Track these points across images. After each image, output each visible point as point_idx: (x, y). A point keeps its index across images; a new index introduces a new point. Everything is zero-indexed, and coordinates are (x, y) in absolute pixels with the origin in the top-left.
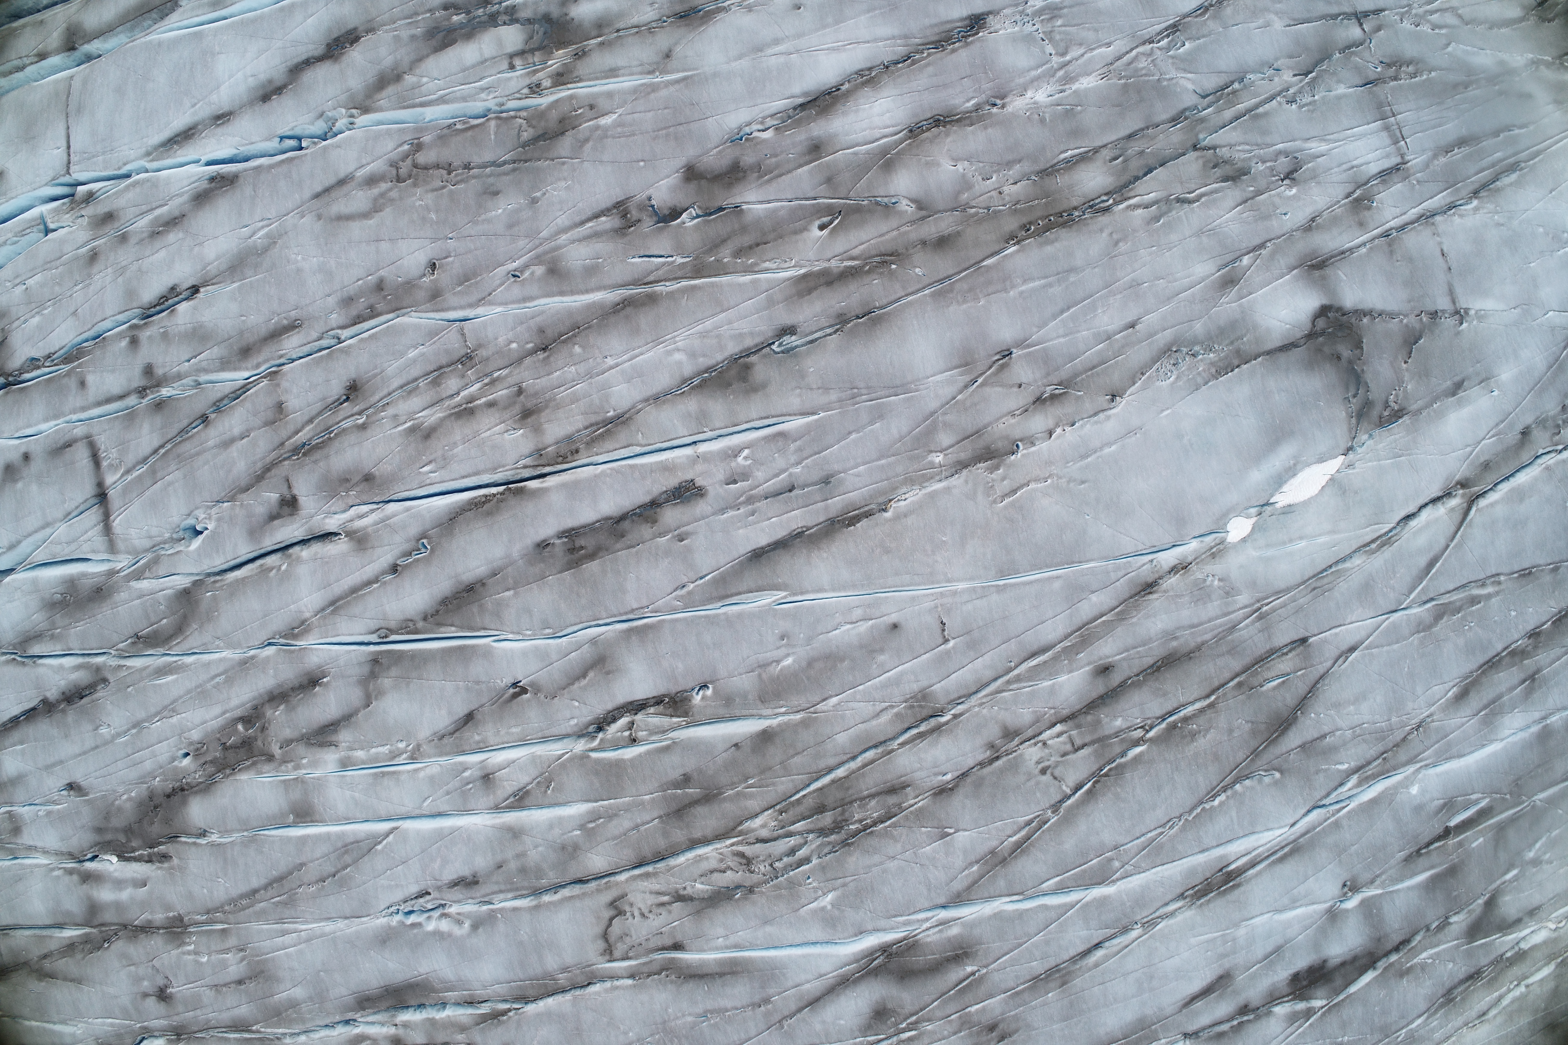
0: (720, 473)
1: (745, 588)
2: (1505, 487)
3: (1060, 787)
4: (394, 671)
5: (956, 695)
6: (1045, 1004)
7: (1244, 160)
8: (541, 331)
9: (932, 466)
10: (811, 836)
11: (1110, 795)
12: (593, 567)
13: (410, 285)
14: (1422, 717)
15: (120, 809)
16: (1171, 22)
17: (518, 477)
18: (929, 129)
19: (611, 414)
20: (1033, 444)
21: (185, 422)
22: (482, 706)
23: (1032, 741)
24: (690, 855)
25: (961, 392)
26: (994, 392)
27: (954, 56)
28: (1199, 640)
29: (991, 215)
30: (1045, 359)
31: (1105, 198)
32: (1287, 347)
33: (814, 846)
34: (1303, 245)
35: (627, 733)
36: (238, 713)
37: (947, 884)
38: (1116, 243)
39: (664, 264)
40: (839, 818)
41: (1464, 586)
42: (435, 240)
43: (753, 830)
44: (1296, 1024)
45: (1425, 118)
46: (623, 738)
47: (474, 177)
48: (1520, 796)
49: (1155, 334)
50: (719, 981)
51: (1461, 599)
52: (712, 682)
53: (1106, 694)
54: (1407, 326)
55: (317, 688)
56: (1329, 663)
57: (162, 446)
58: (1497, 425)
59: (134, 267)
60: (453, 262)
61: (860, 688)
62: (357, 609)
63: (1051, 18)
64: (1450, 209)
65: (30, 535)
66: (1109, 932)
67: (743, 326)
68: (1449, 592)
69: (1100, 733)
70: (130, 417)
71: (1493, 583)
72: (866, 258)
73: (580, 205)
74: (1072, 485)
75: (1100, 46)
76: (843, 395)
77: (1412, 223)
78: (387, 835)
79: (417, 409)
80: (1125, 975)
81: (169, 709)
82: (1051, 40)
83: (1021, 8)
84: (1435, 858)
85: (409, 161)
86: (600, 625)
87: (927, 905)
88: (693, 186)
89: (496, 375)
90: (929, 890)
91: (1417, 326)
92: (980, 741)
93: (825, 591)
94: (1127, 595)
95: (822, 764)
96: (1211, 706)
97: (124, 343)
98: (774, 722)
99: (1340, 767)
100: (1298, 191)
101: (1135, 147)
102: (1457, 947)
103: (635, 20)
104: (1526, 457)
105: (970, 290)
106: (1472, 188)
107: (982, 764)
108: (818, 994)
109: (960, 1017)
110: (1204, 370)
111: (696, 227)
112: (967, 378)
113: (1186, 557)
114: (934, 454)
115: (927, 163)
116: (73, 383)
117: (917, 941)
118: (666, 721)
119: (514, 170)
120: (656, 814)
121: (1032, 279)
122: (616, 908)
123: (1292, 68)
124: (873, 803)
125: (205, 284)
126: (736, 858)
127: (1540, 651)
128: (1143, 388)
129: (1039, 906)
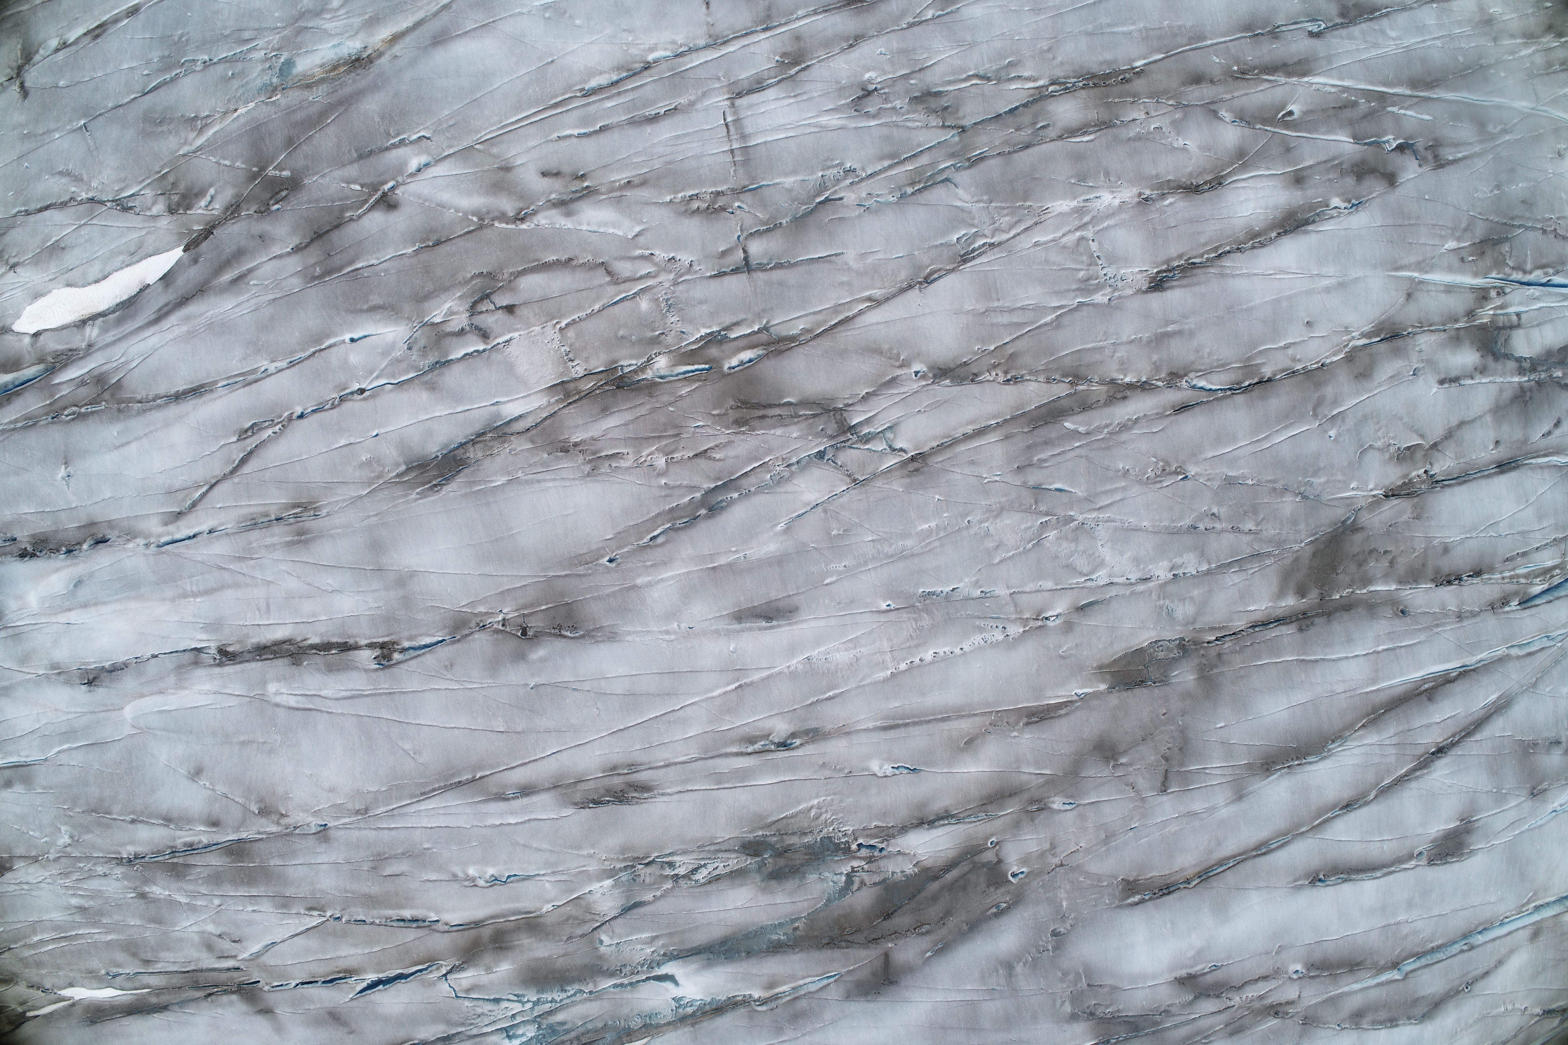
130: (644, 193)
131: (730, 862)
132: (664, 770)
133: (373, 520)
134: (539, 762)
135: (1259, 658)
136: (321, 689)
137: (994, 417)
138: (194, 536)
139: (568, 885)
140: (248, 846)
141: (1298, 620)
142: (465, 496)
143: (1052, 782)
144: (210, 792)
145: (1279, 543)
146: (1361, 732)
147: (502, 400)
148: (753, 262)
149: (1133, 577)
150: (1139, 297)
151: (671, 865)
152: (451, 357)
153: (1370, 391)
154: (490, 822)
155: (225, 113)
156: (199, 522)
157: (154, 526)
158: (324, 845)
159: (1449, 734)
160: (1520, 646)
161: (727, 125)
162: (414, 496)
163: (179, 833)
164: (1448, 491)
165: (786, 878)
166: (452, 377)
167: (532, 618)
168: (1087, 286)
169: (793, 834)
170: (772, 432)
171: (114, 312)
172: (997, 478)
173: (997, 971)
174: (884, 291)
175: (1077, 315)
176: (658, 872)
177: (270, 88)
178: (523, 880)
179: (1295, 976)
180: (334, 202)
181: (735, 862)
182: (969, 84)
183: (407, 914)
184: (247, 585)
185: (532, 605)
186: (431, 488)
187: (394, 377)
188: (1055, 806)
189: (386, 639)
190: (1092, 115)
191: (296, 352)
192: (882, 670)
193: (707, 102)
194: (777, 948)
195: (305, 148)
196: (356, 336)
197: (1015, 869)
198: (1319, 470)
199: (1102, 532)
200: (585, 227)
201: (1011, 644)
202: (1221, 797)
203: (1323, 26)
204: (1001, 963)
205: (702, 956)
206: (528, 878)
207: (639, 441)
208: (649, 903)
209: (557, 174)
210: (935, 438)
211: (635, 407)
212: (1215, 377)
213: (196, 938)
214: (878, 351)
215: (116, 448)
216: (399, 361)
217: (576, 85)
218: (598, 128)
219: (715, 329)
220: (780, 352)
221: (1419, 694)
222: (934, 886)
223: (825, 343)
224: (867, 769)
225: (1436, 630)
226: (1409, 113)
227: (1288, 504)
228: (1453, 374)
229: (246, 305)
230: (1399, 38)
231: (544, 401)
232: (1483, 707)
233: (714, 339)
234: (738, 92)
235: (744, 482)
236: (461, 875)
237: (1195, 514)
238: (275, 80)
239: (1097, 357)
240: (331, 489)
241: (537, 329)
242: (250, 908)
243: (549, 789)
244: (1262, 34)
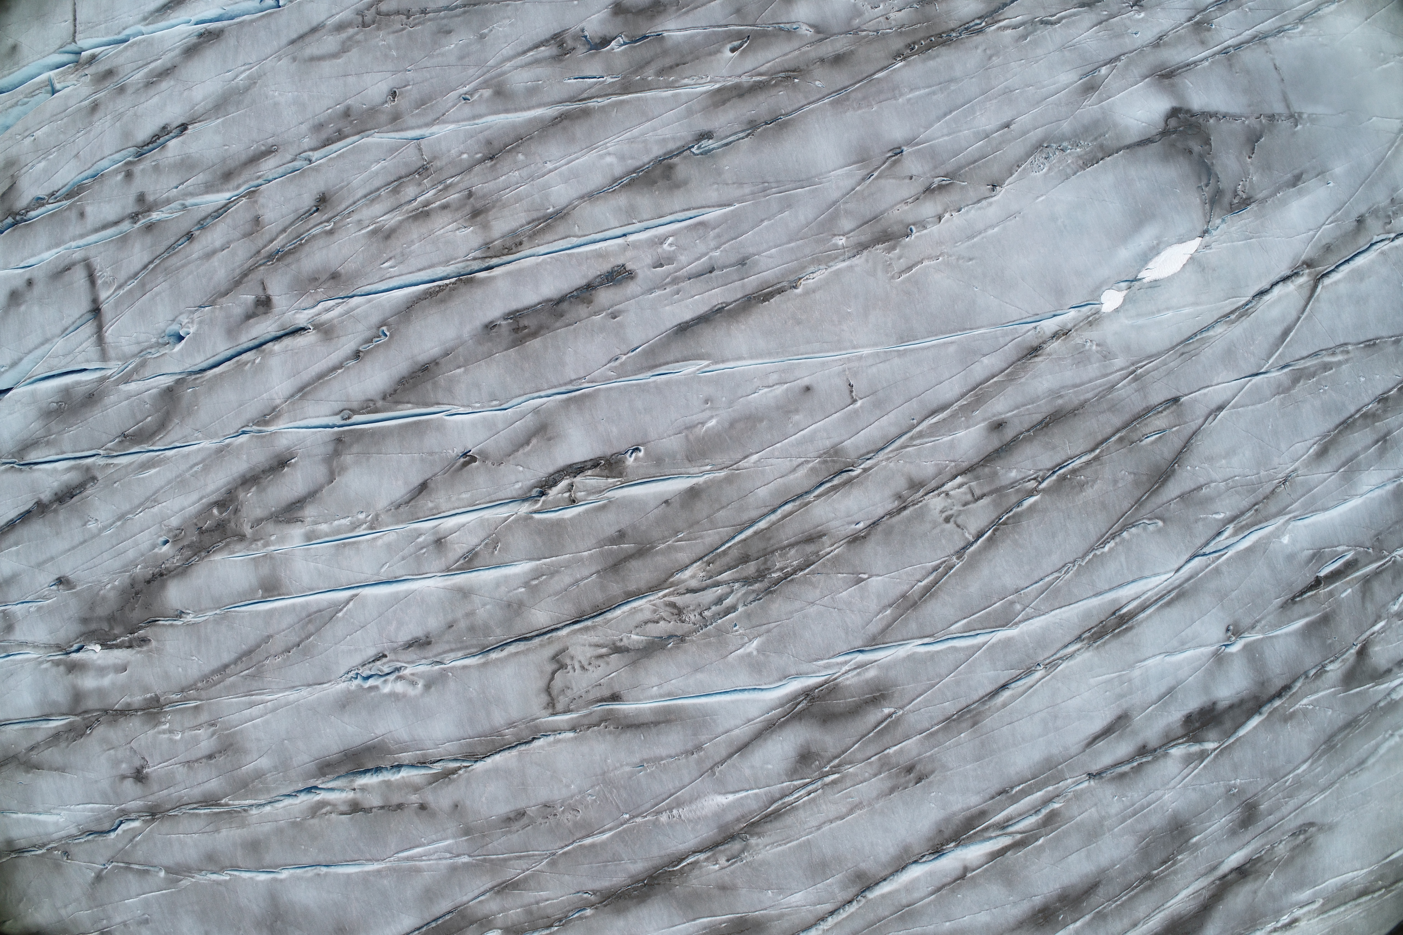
0: (648, 258)
1: (672, 358)
2: (1346, 269)
3: (963, 534)
4: (356, 448)
5: (864, 451)
6: (958, 744)
8: (489, 143)
9: (836, 247)
10: (737, 585)
11: (1009, 541)
12: (535, 344)
13: (373, 111)
14: (1287, 471)
15: (104, 598)
17: (469, 270)
19: (551, 210)
20: (925, 227)
21: (173, 240)
22: (435, 475)
23: (936, 492)
24: (626, 608)
25: (859, 184)
26: (888, 183)
28: (1082, 398)
30: (932, 155)
31: (978, 21)
32: (1144, 142)
33: (739, 594)
34: (1153, 58)
35: (567, 495)
36: (214, 498)
37: (864, 628)
38: (990, 58)
39: (596, 83)
40: (762, 567)
41: (1315, 354)
42: (395, 72)
43: (684, 581)
44: (1192, 766)
46: (563, 499)
47: (430, 20)
48: (1381, 550)
49: (1028, 132)
50: (654, 730)
51: (1315, 365)
52: (643, 444)
53: (1001, 448)
54: (1248, 126)
55: (286, 469)
56: (1200, 421)
57: (151, 262)
58: (1335, 212)
59: (131, 113)
60: (411, 90)
61: (778, 445)
62: (323, 393)
64: (1279, 32)
65: (30, 352)
66: (1015, 672)
67: (667, 132)
68: (1303, 358)
69: (997, 484)
70: (124, 239)
71: (1342, 352)
72: (772, 74)
73: (522, 37)
74: (961, 262)
76: (756, 189)
77: (1247, 42)
78: (347, 602)
79: (379, 214)
80: (1032, 714)
81: (152, 500)
84: (1308, 606)
85: (373, 10)
86: (541, 397)
87: (845, 648)
88: (620, 19)
89: (449, 182)
90: (847, 633)
91: (1258, 127)
92: (888, 492)
93: (744, 359)
94: (1015, 358)
95: (746, 516)
96: (1096, 458)
97: (120, 177)
98: (701, 480)
99: (1217, 516)
102: (1335, 694)
104: (1363, 242)
105: (864, 98)
107: (890, 514)
108: (747, 739)
109: (880, 759)
110: (1072, 162)
111: (624, 52)
112: (864, 172)
113: (1066, 324)
114: (837, 238)
116: (73, 214)
117: (837, 685)
118: (602, 482)
119: (465, 12)
120: (594, 569)
122: (558, 662)
124: (793, 552)
125: (193, 122)
126: (668, 609)
127: (1389, 415)
128: (1020, 178)
129: (949, 648)
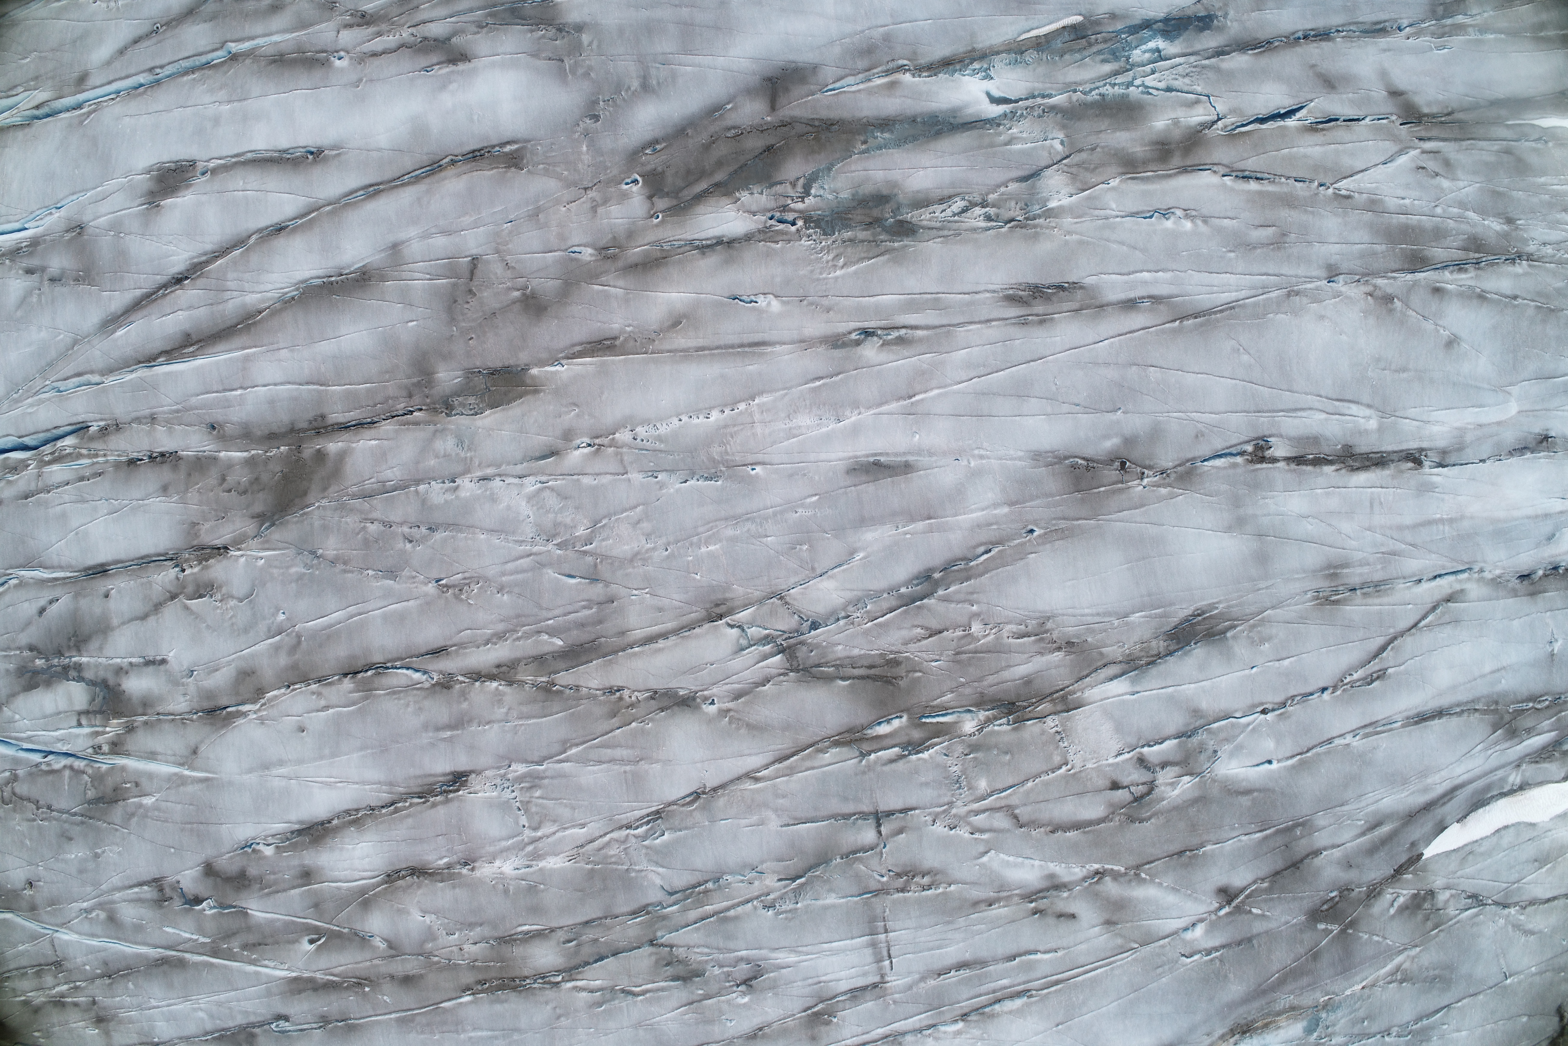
7: (700, 962)
16: (654, 809)
18: (404, 877)
27: (433, 811)
29: (451, 967)
45: (923, 939)
63: (531, 788)
75: (573, 826)
82: (527, 811)
83: (502, 771)
100: (751, 1000)
101: (589, 935)
103: (171, 708)
106: (960, 1012)
115: (399, 910)
121: (481, 1029)
123: (778, 873)
130: (976, 893)
131: (928, 216)
132: (992, 317)
133: (1262, 584)
134: (1116, 333)
135: (368, 390)
136: (1326, 420)
137: (635, 654)
138: (1435, 577)
139: (1093, 204)
140: (1406, 266)
141: (325, 427)
142: (1171, 604)
143: (592, 276)
144: (1440, 322)
145: (342, 508)
146: (263, 306)
147: (1128, 697)
148: (872, 821)
149: (497, 482)
150: (478, 768)
151: (988, 218)
152: (1175, 741)
153: (239, 657)
154: (1168, 275)
155: (1373, 985)
156: (1430, 591)
157: (1474, 589)
158: (1332, 262)
159: (168, 297)
160: (89, 384)
161: (890, 957)
162: (1221, 606)
163: (1472, 283)
164: (161, 549)
165: (873, 196)
166: (1176, 721)
167: (1115, 479)
168: (533, 781)
169: (863, 241)
170: (862, 652)
171: (1493, 797)
172: (635, 592)
173: (659, 83)
174: (742, 787)
175: (545, 752)
176: (1002, 211)
177: (1329, 1008)
178: (1137, 213)
179: (342, 54)
180: (1279, 898)
181: (923, 217)
182: (643, 987)
183: (1253, 186)
184: (1391, 528)
185: (1114, 492)
186: (1203, 613)
187: (1233, 725)
188: (590, 251)
189: (1259, 466)
190: (518, 951)
191: (1325, 753)
192: (764, 404)
193: (908, 980)
194: (885, 124)
195: (1302, 951)
196: (1267, 766)
197: (635, 188)
198: (297, 580)
199: (529, 531)
200: (1037, 863)
201: (629, 422)
202: (415, 249)
203: (273, 1026)
204: (654, 91)
205: (961, 121)
206: (1132, 215)
207: (996, 649)
208: (1012, 180)
209: (1060, 916)
210: (697, 636)
211: (998, 684)
212: (403, 681)
213: (1460, 174)
214: (750, 727)
215: (1504, 668)
216: (1227, 740)
217: (1036, 1002)
218: (1017, 959)
219: (914, 757)
220: (849, 731)
221: (200, 341)
222: (719, 177)
223: (804, 738)
224: (783, 303)
225: (179, 407)
226: (187, 935)
227: (331, 547)
228: (151, 668)
229: (1370, 801)
230: (195, 1010)
231: (1087, 694)
232: (131, 323)
233: (916, 747)
234: (876, 988)
235: (894, 603)
236: (1199, 222)
237: (429, 543)
238: (1324, 1015)
239: (525, 709)
240: (1301, 618)
241: (1090, 765)
242: (1407, 201)
243: (1107, 305)
244: (337, 1021)
